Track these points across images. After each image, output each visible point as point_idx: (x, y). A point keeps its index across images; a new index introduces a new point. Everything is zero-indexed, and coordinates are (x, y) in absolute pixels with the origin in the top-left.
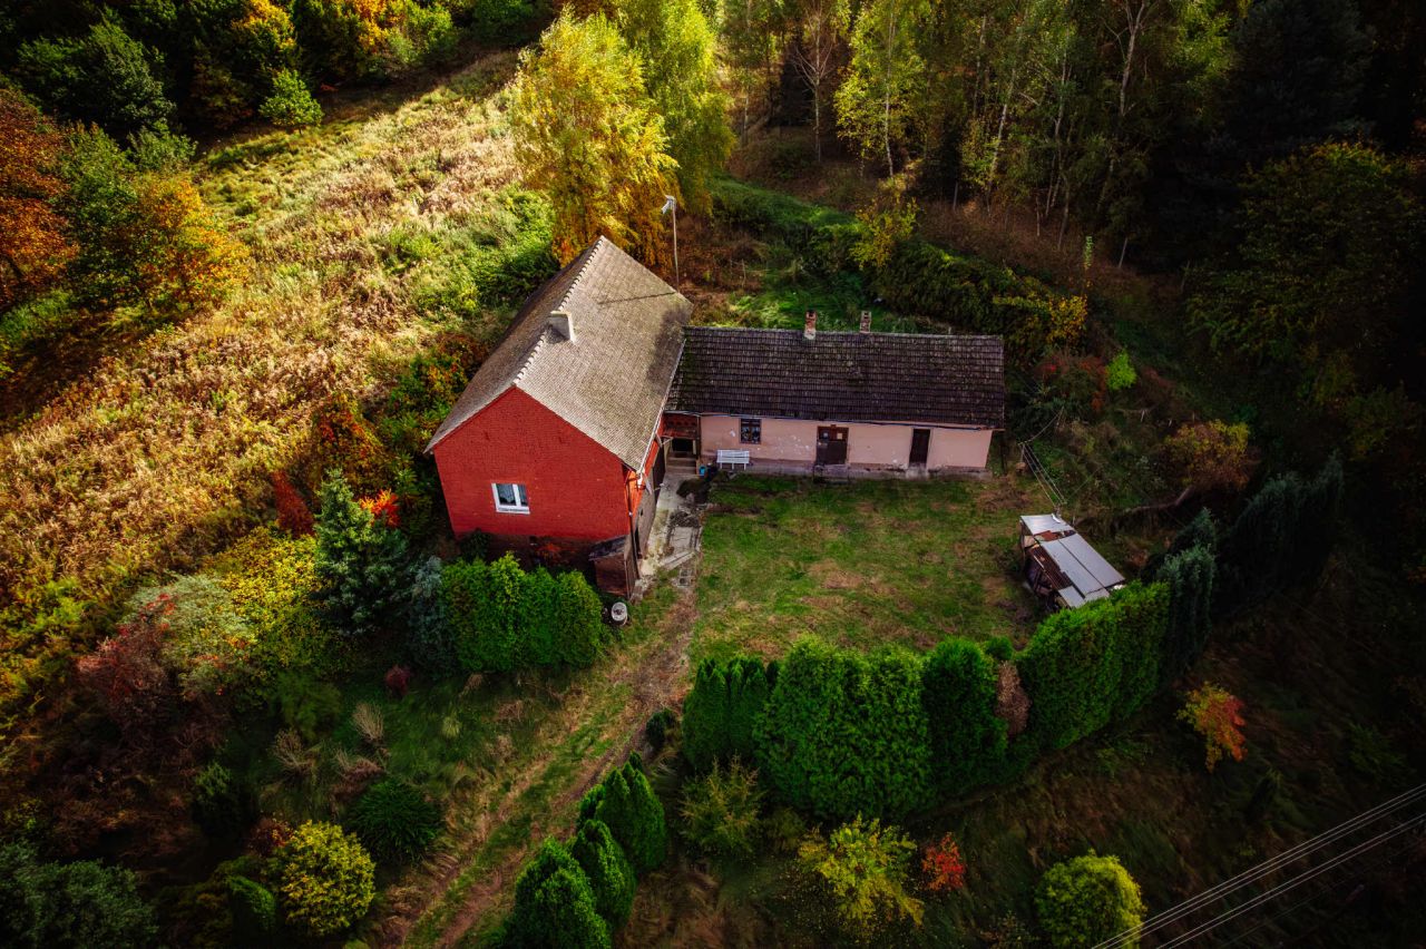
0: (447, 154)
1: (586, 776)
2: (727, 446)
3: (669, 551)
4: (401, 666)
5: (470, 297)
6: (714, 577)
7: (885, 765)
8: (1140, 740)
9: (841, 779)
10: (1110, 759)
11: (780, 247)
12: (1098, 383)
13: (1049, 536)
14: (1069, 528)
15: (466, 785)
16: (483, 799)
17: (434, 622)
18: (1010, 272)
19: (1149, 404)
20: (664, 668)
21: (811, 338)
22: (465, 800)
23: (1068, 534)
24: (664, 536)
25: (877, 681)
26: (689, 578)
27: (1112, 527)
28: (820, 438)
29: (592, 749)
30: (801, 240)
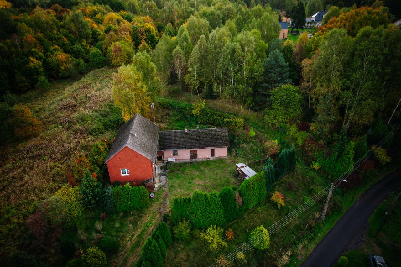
0: (89, 95)
1: (151, 231)
2: (170, 157)
3: (161, 181)
4: (103, 213)
5: (103, 129)
6: (172, 186)
7: (215, 215)
8: (265, 205)
9: (207, 219)
10: (260, 210)
11: (175, 112)
12: (248, 135)
13: (242, 167)
14: (245, 165)
15: (123, 236)
16: (128, 239)
17: (111, 201)
18: (227, 114)
19: (259, 139)
20: (164, 206)
21: (186, 131)
22: (124, 240)
23: (245, 166)
24: (159, 178)
25: (211, 198)
26: (166, 186)
27: (254, 165)
28: (191, 153)
29: (151, 225)
30: (180, 110)
